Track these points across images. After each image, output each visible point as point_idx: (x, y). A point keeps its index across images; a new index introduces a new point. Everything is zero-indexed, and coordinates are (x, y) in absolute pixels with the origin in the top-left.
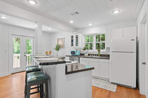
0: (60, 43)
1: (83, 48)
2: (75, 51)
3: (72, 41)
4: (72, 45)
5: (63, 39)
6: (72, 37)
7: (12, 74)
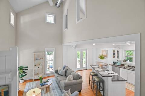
0: (104, 53)
1: (123, 60)
2: (117, 62)
3: (114, 54)
4: (114, 57)
5: (106, 51)
6: (114, 51)
7: (77, 71)
